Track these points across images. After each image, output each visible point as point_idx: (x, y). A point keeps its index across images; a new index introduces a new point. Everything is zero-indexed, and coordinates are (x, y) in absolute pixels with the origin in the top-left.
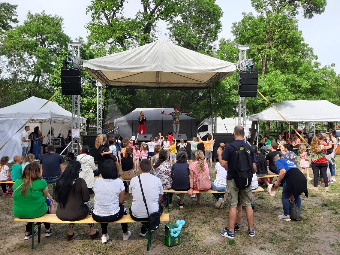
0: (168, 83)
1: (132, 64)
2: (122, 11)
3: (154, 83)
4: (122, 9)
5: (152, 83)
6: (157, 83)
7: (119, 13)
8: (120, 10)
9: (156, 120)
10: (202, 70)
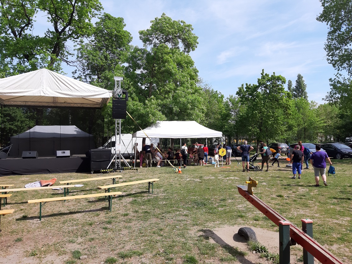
0: (65, 103)
1: (15, 88)
2: (32, 28)
3: (51, 102)
4: (32, 26)
5: (48, 102)
6: (53, 103)
7: (28, 30)
8: (30, 27)
9: (54, 138)
10: (82, 96)
